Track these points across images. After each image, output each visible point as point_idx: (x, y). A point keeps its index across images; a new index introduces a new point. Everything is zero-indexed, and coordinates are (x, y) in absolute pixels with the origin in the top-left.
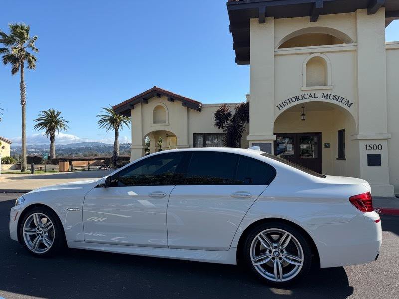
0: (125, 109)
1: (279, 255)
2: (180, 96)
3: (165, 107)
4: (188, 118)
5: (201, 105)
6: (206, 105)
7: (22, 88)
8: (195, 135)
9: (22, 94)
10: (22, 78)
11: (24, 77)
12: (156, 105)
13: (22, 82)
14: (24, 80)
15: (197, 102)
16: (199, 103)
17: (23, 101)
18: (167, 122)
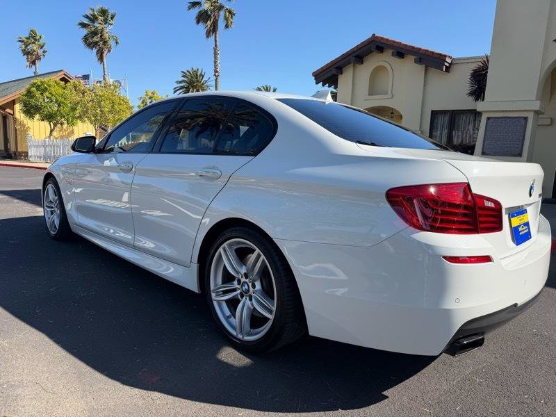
0: (329, 75)
1: (248, 291)
2: (413, 47)
3: (389, 69)
4: (425, 85)
5: (448, 60)
6: (459, 59)
7: (215, 54)
8: (434, 114)
9: (215, 62)
10: (216, 41)
11: (218, 39)
12: (375, 66)
13: (216, 46)
14: (218, 43)
15: (440, 55)
16: (445, 56)
17: (216, 72)
18: (390, 93)
